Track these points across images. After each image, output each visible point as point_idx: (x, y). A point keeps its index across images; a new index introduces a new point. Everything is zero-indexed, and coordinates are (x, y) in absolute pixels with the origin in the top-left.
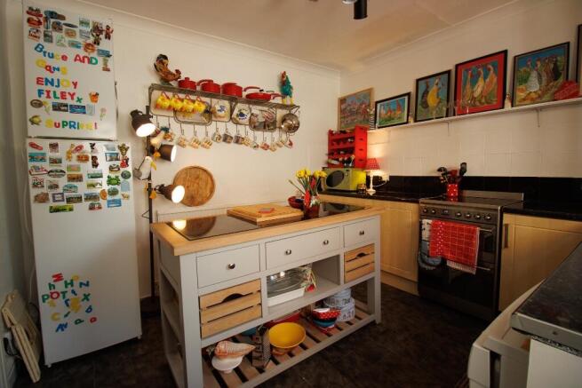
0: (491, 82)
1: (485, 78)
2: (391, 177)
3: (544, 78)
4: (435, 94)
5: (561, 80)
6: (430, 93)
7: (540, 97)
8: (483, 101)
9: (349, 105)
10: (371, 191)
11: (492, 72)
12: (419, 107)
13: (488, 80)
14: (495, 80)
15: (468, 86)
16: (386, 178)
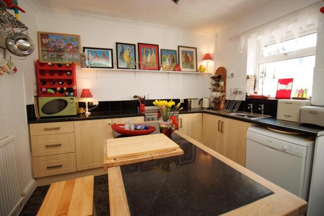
0: (153, 56)
1: (151, 54)
2: (99, 102)
3: (170, 61)
4: (128, 55)
5: (175, 64)
6: (125, 53)
7: (170, 68)
8: (151, 65)
9: (54, 42)
10: (88, 113)
11: (153, 52)
12: (119, 60)
13: (152, 56)
14: (155, 57)
15: (144, 56)
16: (96, 103)
